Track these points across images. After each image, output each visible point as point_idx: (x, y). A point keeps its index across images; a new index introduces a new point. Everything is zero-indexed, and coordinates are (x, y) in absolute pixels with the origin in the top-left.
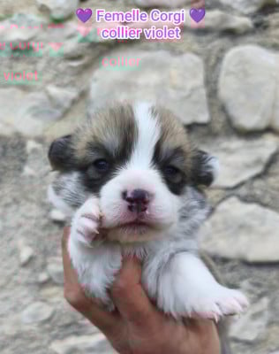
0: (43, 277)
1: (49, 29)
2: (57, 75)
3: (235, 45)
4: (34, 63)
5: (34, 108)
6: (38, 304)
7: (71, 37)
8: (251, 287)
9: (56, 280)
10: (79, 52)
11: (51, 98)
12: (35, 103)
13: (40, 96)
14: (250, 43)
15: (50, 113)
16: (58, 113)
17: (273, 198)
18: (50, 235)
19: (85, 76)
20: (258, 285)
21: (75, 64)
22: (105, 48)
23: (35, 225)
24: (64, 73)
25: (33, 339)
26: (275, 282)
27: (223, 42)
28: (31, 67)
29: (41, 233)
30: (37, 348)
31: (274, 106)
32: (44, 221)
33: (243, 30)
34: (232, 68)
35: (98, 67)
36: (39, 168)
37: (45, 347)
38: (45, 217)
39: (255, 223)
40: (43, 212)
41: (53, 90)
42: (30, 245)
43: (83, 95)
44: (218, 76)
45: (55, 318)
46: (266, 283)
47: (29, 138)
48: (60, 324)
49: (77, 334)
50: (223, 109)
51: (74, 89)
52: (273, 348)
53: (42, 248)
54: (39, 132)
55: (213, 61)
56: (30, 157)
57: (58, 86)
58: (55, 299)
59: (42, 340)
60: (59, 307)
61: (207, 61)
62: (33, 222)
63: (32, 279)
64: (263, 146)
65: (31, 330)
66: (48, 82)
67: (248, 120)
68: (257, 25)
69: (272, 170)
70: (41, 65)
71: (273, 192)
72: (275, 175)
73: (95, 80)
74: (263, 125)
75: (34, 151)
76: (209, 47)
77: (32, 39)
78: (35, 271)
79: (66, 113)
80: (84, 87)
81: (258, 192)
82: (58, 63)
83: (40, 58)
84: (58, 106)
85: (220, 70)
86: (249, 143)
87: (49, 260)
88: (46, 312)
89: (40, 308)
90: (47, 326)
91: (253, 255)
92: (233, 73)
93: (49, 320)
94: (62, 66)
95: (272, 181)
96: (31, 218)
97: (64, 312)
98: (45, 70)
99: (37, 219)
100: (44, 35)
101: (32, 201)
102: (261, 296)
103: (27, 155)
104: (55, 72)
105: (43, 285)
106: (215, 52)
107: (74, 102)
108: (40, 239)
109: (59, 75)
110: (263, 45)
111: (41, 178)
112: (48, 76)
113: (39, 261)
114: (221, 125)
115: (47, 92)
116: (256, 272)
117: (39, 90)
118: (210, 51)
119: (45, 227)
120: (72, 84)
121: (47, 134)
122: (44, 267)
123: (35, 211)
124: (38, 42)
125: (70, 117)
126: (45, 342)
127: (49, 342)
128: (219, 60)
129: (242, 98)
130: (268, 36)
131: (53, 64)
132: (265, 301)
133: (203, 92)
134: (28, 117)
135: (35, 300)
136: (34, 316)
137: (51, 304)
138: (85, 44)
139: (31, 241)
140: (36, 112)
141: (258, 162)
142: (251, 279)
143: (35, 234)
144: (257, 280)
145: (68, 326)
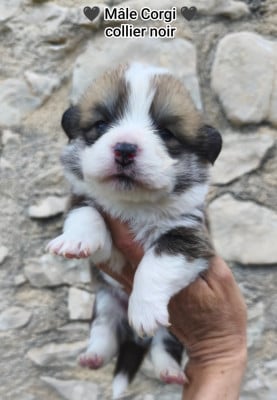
0: (20, 279)
1: (28, 9)
2: (36, 59)
3: (230, 31)
4: (11, 46)
5: (12, 95)
6: (14, 309)
7: (51, 19)
8: (246, 291)
9: (33, 282)
10: (61, 35)
11: (29, 84)
12: (13, 90)
13: (18, 82)
14: (246, 29)
15: (28, 100)
16: (38, 101)
17: (269, 195)
18: (26, 234)
19: (67, 61)
20: (253, 289)
21: (56, 48)
22: (89, 32)
23: (11, 222)
24: (45, 57)
25: (7, 347)
26: (272, 286)
27: (218, 27)
28: (9, 50)
29: (17, 231)
30: (12, 357)
31: (271, 97)
32: (22, 218)
33: (239, 15)
34: (227, 56)
35: (83, 51)
36: (17, 159)
37: (22, 356)
38: (22, 213)
39: (251, 222)
40: (21, 208)
41: (32, 76)
42: (5, 245)
43: (65, 82)
44: (211, 64)
45: (32, 324)
46: (260, 287)
47: (6, 128)
48: (37, 331)
49: (56, 341)
50: (217, 100)
51: (55, 75)
52: (269, 357)
53: (19, 248)
54: (17, 122)
55: (206, 48)
56: (6, 148)
57: (37, 72)
58: (34, 303)
59: (18, 348)
60: (37, 312)
61: (199, 48)
62: (9, 218)
63: (8, 282)
64: (258, 139)
65: (5, 338)
66: (26, 68)
67: (244, 112)
68: (253, 11)
69: (268, 166)
70: (19, 49)
71: (270, 189)
72: (269, 172)
73: (78, 66)
74: (258, 118)
75: (11, 141)
76: (203, 32)
77: (8, 20)
78: (10, 273)
79: (46, 100)
80: (66, 74)
81: (254, 190)
82: (38, 46)
83: (19, 40)
84: (38, 94)
85: (214, 58)
86: (244, 137)
87: (26, 261)
88: (23, 317)
89: (16, 313)
90: (24, 332)
91: (246, 259)
92: (228, 60)
93: (25, 326)
94: (42, 50)
95: (267, 177)
96: (7, 214)
97: (41, 318)
98: (24, 54)
99: (14, 215)
100: (23, 17)
101: (8, 197)
102: (256, 301)
103: (3, 146)
104: (34, 56)
105: (21, 286)
106: (208, 37)
107: (55, 90)
108: (17, 238)
109: (40, 59)
110: (259, 32)
111: (18, 170)
112: (27, 61)
113: (16, 262)
114: (215, 116)
115: (25, 78)
116: (251, 275)
117: (17, 76)
118: (204, 35)
119: (22, 226)
120: (54, 70)
121: (25, 123)
122: (21, 267)
123: (12, 207)
124: (15, 22)
125: (51, 104)
126: (21, 351)
127: (26, 351)
128: (213, 47)
129: (237, 88)
130: (265, 22)
131: (32, 47)
132: (261, 305)
133: (196, 81)
134: (5, 104)
135: (11, 305)
136: (10, 322)
137: (28, 309)
138: (69, 26)
139: (6, 240)
140: (14, 100)
141: (253, 157)
142: (246, 283)
143: (10, 232)
144: (250, 285)
145: (47, 332)
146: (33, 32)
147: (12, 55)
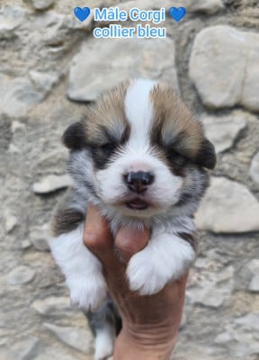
0: (26, 244)
1: (32, 18)
2: (38, 61)
3: (207, 26)
4: (19, 50)
5: (20, 91)
6: (22, 268)
7: (51, 25)
8: (217, 256)
9: (37, 246)
10: (59, 39)
11: (33, 82)
12: (19, 87)
13: (24, 80)
14: (221, 23)
15: (33, 95)
16: (41, 95)
17: (240, 172)
18: (32, 206)
19: (65, 61)
20: (224, 254)
21: (55, 50)
22: (82, 35)
23: (19, 197)
24: (46, 59)
25: (17, 299)
26: (242, 252)
27: (196, 22)
28: (16, 54)
29: (24, 205)
30: (21, 307)
31: (243, 83)
32: (27, 194)
33: (214, 10)
34: (202, 49)
35: (78, 51)
36: (23, 145)
37: (28, 306)
38: (27, 189)
39: (222, 196)
40: (27, 185)
41: (35, 75)
42: (15, 215)
43: (63, 78)
44: (189, 56)
45: (36, 281)
46: (231, 253)
47: (14, 119)
48: (41, 286)
49: (56, 295)
50: (193, 87)
51: (55, 73)
52: (239, 314)
53: (25, 217)
54: (23, 114)
55: (184, 42)
56: (15, 136)
57: (39, 71)
58: (38, 263)
59: (25, 299)
60: (40, 270)
61: (178, 42)
62: (18, 194)
63: (16, 246)
64: (231, 122)
65: (15, 291)
66: (31, 68)
67: (216, 98)
68: (228, 5)
69: (240, 145)
70: (25, 52)
71: (241, 166)
72: (241, 150)
73: (74, 64)
74: (232, 102)
75: (18, 130)
76: (181, 28)
77: (15, 29)
78: (18, 238)
79: (48, 95)
80: (64, 71)
81: (227, 167)
82: (39, 50)
83: (24, 45)
84: (40, 90)
85: (191, 51)
86: (218, 120)
87: (31, 228)
88: (29, 275)
89: (23, 271)
90: (29, 287)
91: (218, 228)
92: (203, 52)
93: (30, 282)
94: (44, 53)
95: (240, 155)
96: (16, 190)
97: (44, 275)
98: (29, 57)
99: (20, 191)
100: (28, 25)
101: (16, 176)
102: (226, 265)
103: (12, 134)
104: (38, 58)
105: (27, 250)
106: (186, 32)
107: (54, 85)
108: (24, 210)
109: (41, 60)
110: (234, 24)
111: (24, 154)
112: (31, 62)
113: (23, 229)
114: (192, 102)
115: (29, 77)
116: (222, 242)
117: (24, 75)
118: (182, 31)
119: (28, 199)
120: (53, 68)
121: (30, 115)
122: (27, 234)
123: (19, 184)
124: (21, 30)
125: (52, 98)
126: (28, 302)
127: (32, 302)
128: (190, 40)
129: (211, 77)
130: (238, 15)
131: (36, 50)
132: (231, 269)
133: (174, 71)
134: (14, 100)
135: (19, 264)
136: (19, 278)
137: (33, 268)
138: (65, 31)
139: (15, 212)
140: (21, 96)
141: (226, 137)
142: (217, 249)
143: (18, 205)
144: (221, 251)
145: (48, 287)
146: (36, 37)
147: (19, 58)
